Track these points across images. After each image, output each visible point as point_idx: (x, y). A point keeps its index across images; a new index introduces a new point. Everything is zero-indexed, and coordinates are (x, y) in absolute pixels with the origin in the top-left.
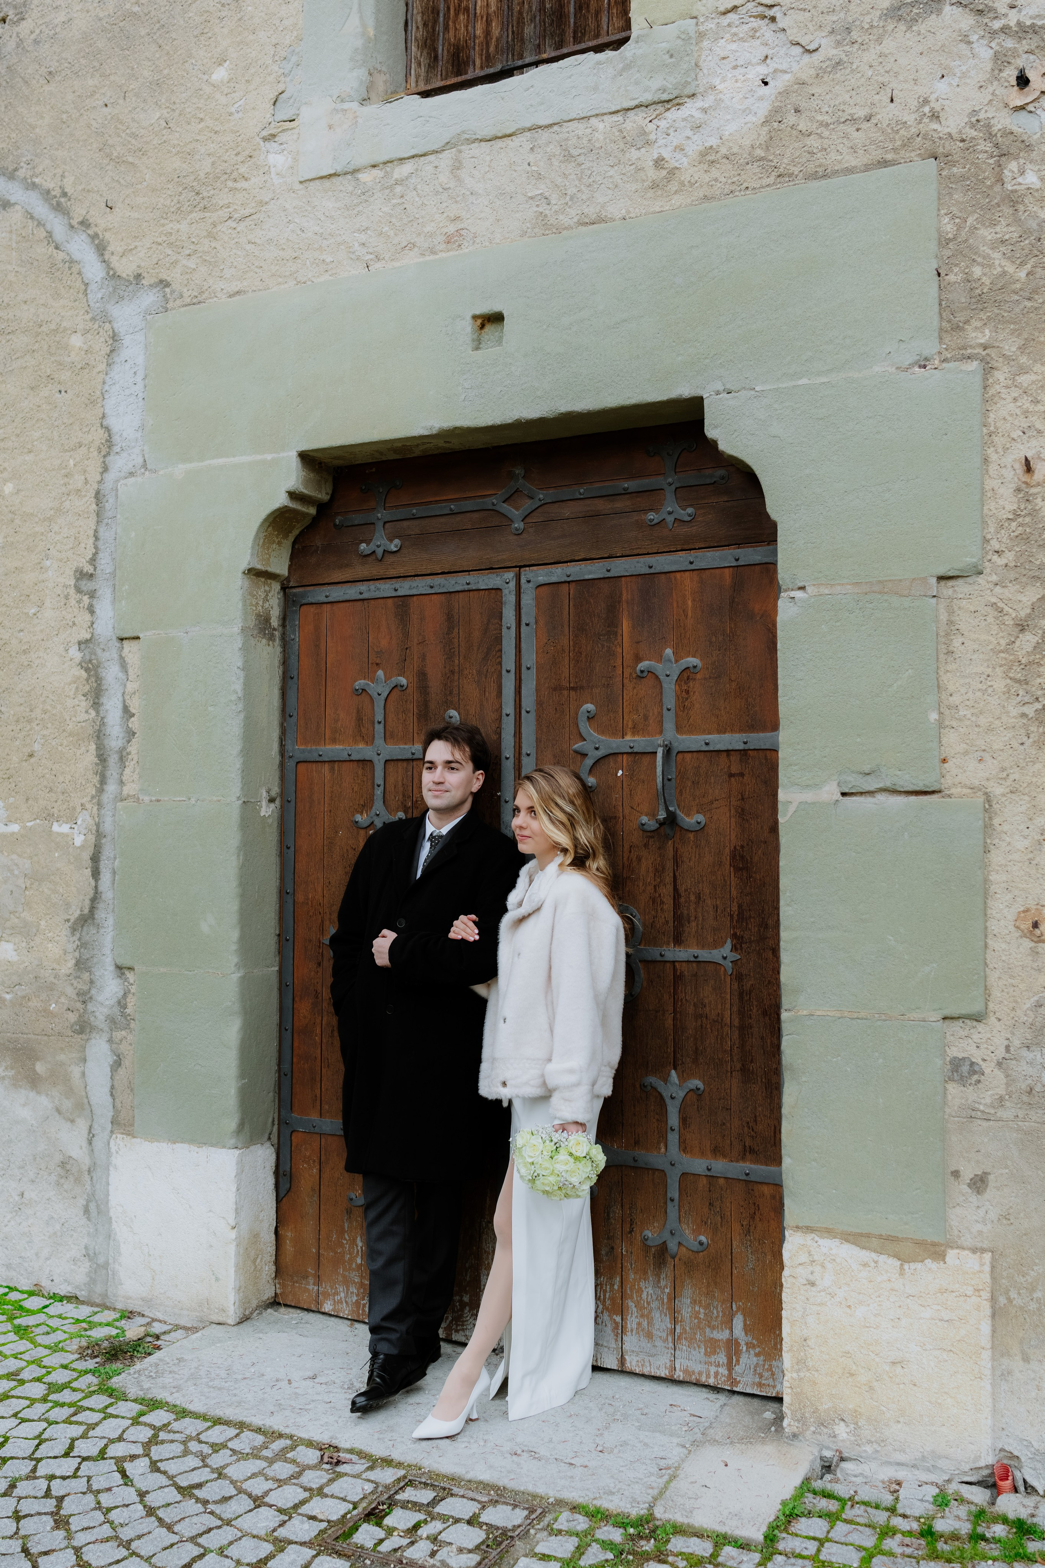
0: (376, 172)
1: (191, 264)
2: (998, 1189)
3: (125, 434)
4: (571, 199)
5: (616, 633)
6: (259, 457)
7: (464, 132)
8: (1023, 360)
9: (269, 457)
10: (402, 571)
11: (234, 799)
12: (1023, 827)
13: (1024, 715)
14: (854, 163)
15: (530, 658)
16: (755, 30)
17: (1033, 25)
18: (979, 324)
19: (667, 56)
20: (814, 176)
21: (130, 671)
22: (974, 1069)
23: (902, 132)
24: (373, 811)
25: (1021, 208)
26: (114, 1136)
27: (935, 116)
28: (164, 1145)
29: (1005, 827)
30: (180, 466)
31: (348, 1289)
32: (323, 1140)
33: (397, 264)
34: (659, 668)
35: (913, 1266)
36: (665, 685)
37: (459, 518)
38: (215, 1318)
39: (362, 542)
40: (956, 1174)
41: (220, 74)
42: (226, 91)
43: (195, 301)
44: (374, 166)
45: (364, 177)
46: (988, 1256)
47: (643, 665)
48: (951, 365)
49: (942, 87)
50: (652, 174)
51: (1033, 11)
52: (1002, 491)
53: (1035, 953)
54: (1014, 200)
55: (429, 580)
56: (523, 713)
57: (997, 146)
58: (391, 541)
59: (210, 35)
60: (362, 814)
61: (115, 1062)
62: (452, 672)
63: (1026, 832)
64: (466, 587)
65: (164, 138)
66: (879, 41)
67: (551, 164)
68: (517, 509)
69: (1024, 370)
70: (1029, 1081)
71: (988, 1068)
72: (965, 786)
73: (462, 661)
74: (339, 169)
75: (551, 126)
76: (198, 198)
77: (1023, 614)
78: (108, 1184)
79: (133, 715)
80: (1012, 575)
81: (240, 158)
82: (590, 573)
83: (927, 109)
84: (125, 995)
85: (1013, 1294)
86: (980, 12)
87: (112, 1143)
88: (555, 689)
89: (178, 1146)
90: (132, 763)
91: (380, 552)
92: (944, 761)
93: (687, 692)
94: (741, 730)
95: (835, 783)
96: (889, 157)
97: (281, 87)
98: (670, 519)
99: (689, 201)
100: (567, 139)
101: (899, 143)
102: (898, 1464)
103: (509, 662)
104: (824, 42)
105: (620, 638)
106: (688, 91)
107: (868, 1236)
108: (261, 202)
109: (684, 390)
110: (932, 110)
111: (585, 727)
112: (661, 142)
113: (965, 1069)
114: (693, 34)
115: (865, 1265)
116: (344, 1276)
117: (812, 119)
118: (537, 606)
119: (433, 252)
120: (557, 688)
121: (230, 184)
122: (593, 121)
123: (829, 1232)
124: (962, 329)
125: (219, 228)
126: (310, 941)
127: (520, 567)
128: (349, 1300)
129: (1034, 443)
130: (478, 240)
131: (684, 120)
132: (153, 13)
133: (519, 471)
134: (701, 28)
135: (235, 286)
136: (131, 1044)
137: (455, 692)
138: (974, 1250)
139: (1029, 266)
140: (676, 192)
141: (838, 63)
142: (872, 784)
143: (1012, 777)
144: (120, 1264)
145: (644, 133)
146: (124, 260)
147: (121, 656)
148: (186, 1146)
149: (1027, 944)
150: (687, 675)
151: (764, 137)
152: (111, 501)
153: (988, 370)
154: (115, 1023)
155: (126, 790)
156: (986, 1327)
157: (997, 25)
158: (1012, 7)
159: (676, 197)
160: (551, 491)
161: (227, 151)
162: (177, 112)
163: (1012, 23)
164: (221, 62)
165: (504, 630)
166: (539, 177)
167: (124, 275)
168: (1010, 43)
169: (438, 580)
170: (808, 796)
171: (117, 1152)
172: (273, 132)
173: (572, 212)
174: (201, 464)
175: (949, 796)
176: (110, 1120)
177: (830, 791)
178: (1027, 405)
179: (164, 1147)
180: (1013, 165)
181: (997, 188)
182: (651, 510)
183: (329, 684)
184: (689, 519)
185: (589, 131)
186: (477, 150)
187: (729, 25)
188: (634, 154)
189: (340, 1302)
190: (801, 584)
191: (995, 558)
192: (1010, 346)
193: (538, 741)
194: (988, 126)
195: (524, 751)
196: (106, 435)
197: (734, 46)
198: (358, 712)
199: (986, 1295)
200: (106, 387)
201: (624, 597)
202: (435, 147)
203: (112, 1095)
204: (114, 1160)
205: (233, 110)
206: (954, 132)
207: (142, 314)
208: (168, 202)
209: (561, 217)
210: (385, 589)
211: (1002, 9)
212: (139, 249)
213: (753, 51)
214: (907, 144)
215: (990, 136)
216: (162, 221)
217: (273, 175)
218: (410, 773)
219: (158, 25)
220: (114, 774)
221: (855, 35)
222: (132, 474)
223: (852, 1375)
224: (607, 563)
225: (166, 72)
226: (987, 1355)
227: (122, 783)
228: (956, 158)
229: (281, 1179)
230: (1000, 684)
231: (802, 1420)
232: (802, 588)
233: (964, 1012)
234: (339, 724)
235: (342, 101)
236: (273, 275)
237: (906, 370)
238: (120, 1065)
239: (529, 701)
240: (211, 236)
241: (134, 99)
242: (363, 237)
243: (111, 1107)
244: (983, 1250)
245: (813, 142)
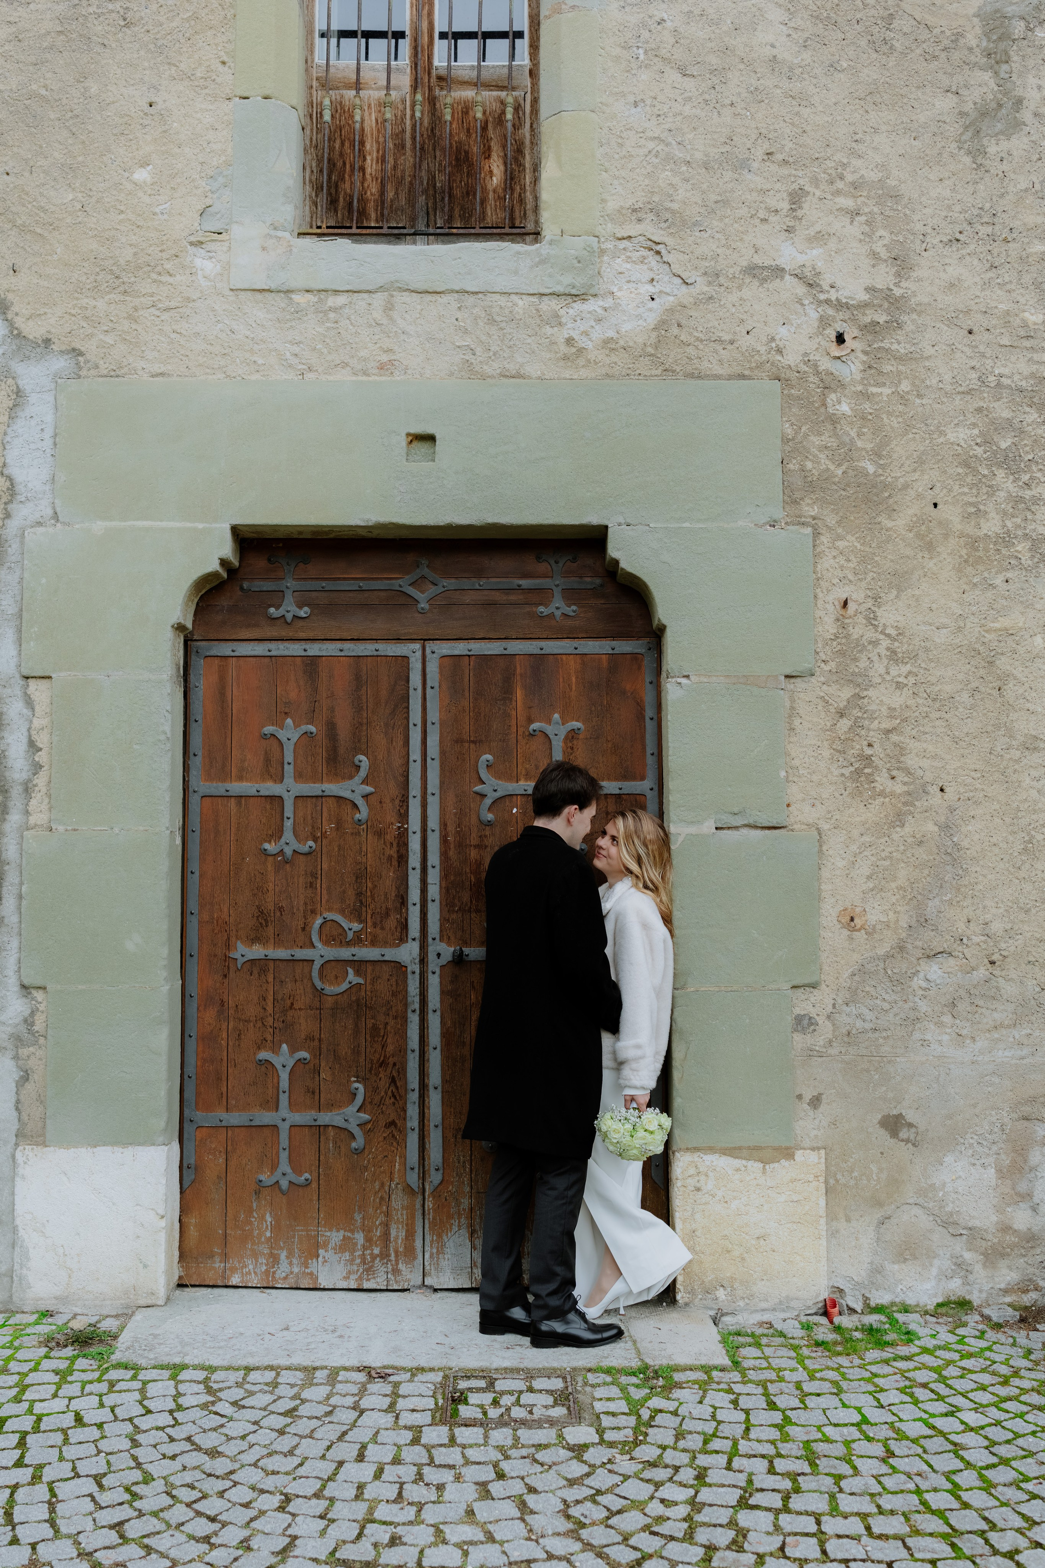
0: (309, 296)
1: (109, 339)
2: (828, 1104)
3: (30, 485)
4: (494, 354)
5: (511, 700)
6: (189, 525)
7: (397, 281)
8: (840, 530)
9: (200, 526)
10: (311, 635)
11: (164, 829)
12: (842, 852)
13: (843, 775)
14: (721, 372)
15: (434, 715)
16: (644, 258)
17: (847, 303)
18: (810, 502)
19: (575, 261)
20: (691, 376)
21: (37, 708)
22: (812, 1022)
23: (756, 357)
24: (283, 840)
25: (839, 426)
26: (20, 1148)
27: (779, 351)
28: (83, 1150)
29: (831, 852)
30: (99, 523)
31: (257, 1261)
32: (230, 1133)
33: (331, 378)
34: (550, 730)
35: (772, 1165)
36: (553, 743)
37: (366, 594)
38: (142, 1302)
39: (270, 606)
40: (800, 1097)
41: (142, 175)
42: (149, 192)
43: (113, 373)
44: (308, 291)
45: (296, 297)
46: (823, 1152)
47: (535, 726)
48: (791, 528)
49: (783, 332)
50: (563, 349)
51: (847, 293)
52: (826, 619)
53: (851, 938)
54: (834, 420)
55: (339, 645)
56: (429, 759)
57: (822, 380)
58: (300, 608)
59: (131, 137)
60: (270, 842)
61: (22, 1077)
62: (361, 724)
63: (844, 855)
64: (375, 653)
65: (80, 219)
66: (740, 288)
67: (477, 324)
68: (422, 592)
69: (840, 538)
70: (848, 1027)
71: (820, 1020)
72: (803, 824)
73: (370, 715)
74: (273, 286)
75: (477, 293)
76: (118, 282)
77: (842, 705)
78: (13, 1194)
79: (41, 749)
80: (835, 678)
81: (164, 255)
82: (489, 649)
83: (774, 345)
84: (33, 1013)
85: (839, 1176)
86: (810, 285)
87: (18, 1155)
88: (457, 742)
89: (100, 1150)
90: (39, 795)
91: (289, 617)
92: (788, 805)
93: (572, 748)
94: (617, 779)
95: (713, 821)
96: (747, 373)
97: (208, 202)
98: (558, 613)
99: (594, 375)
100: (491, 307)
101: (754, 365)
102: (763, 1310)
103: (415, 716)
104: (698, 279)
105: (514, 703)
106: (592, 291)
107: (740, 1148)
108: (188, 298)
109: (594, 519)
110: (777, 346)
111: (484, 774)
112: (570, 325)
113: (806, 1022)
114: (596, 249)
115: (738, 1170)
116: (252, 1250)
117: (690, 334)
118: (441, 673)
119: (366, 373)
120: (459, 741)
121: (154, 276)
122: (513, 297)
123: (711, 1150)
124: (799, 504)
125: (141, 313)
126: (215, 956)
127: (425, 640)
128: (258, 1271)
129: (847, 588)
130: (409, 372)
131: (589, 312)
132: (64, 101)
133: (425, 562)
134: (603, 246)
135: (157, 368)
136: (40, 1059)
137: (364, 739)
138: (813, 1149)
139: (844, 467)
140: (583, 366)
141: (710, 298)
142: (738, 821)
143: (835, 817)
144: (29, 1269)
145: (558, 316)
146: (31, 323)
147: (26, 693)
148: (109, 1148)
149: (846, 932)
150: (572, 735)
151: (653, 340)
152: (15, 546)
153: (816, 534)
154: (21, 1040)
155: (32, 820)
156: (822, 1202)
157: (822, 297)
158: (832, 287)
159: (583, 370)
160: (453, 581)
161: (151, 246)
162: (94, 200)
163: (833, 298)
164: (144, 164)
165: (411, 691)
166: (466, 331)
167: (31, 337)
168: (831, 312)
169: (347, 645)
170: (693, 830)
171: (25, 1163)
172: (202, 239)
173: (496, 365)
174: (123, 524)
175: (792, 830)
176: (14, 1133)
177: (708, 826)
178: (842, 562)
179: (84, 1153)
180: (833, 396)
181: (822, 410)
182: (541, 604)
183: (235, 728)
184: (573, 614)
185: (510, 304)
186: (407, 297)
187: (624, 249)
188: (548, 330)
189: (249, 1273)
190: (686, 674)
191: (823, 665)
192: (831, 520)
193: (442, 783)
194: (816, 366)
195: (429, 791)
196: (8, 484)
197: (628, 266)
198: (266, 753)
199: (822, 1179)
200: (8, 439)
201: (518, 671)
202: (370, 288)
203: (17, 1109)
204: (20, 1171)
205: (157, 210)
206: (792, 365)
207: (51, 377)
208: (84, 278)
209: (485, 367)
210: (295, 649)
211: (826, 287)
212: (49, 316)
213: (641, 273)
214: (760, 366)
215: (818, 373)
216: (76, 295)
217: (200, 277)
218: (319, 808)
219: (70, 114)
220: (18, 804)
221: (722, 280)
222: (39, 524)
223: (728, 1252)
224: (504, 644)
225: (80, 159)
226: (823, 1221)
227: (27, 813)
228: (793, 383)
229: (184, 1172)
230: (827, 753)
231: (692, 1292)
232: (687, 677)
233: (806, 982)
234: (246, 764)
235: (275, 229)
236: (200, 365)
237: (761, 527)
238: (27, 1079)
239: (433, 750)
240: (131, 318)
241: (42, 175)
242: (296, 349)
243: (16, 1120)
244: (819, 1149)
245: (690, 350)
